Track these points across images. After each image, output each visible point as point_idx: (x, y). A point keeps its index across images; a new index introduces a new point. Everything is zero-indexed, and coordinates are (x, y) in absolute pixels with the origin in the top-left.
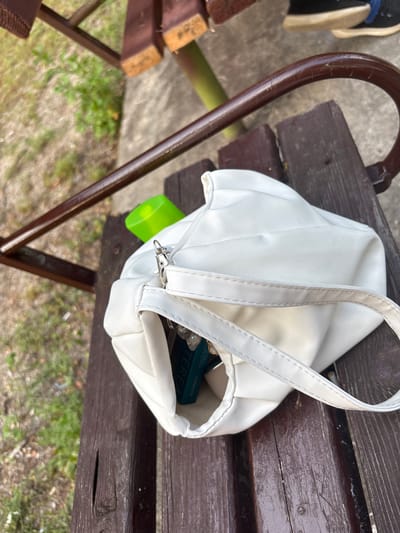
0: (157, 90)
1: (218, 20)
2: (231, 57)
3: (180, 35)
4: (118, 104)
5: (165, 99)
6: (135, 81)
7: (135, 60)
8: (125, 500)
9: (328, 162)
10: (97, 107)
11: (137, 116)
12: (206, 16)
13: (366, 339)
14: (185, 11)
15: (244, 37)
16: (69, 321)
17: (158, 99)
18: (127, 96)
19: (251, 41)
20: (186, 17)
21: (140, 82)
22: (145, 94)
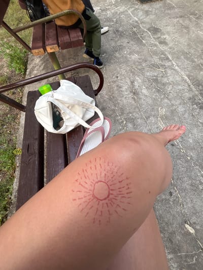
0: (40, 64)
1: (62, 49)
2: (64, 61)
3: (51, 49)
4: (25, 64)
5: (42, 67)
6: (32, 59)
7: (37, 51)
8: (37, 151)
9: (86, 87)
10: (17, 63)
11: (33, 69)
12: (59, 46)
13: (92, 117)
14: (52, 42)
15: (67, 57)
16: (6, 128)
17: (40, 66)
18: (29, 62)
19: (69, 59)
20: (53, 44)
21: (33, 59)
22: (35, 64)
